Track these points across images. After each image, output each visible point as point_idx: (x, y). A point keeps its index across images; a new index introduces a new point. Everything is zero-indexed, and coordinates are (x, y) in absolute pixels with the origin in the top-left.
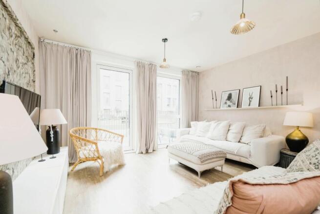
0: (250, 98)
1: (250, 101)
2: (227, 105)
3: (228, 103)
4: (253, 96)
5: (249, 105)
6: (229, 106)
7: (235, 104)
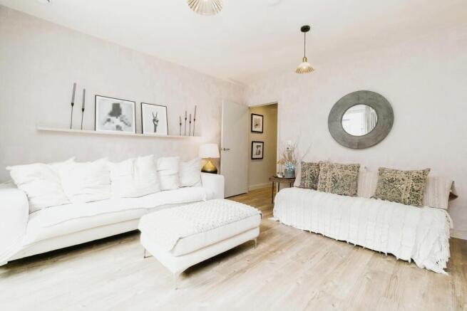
0: (154, 120)
1: (155, 126)
2: (114, 125)
3: (116, 121)
4: (158, 118)
5: (155, 131)
6: (118, 128)
7: (130, 126)
